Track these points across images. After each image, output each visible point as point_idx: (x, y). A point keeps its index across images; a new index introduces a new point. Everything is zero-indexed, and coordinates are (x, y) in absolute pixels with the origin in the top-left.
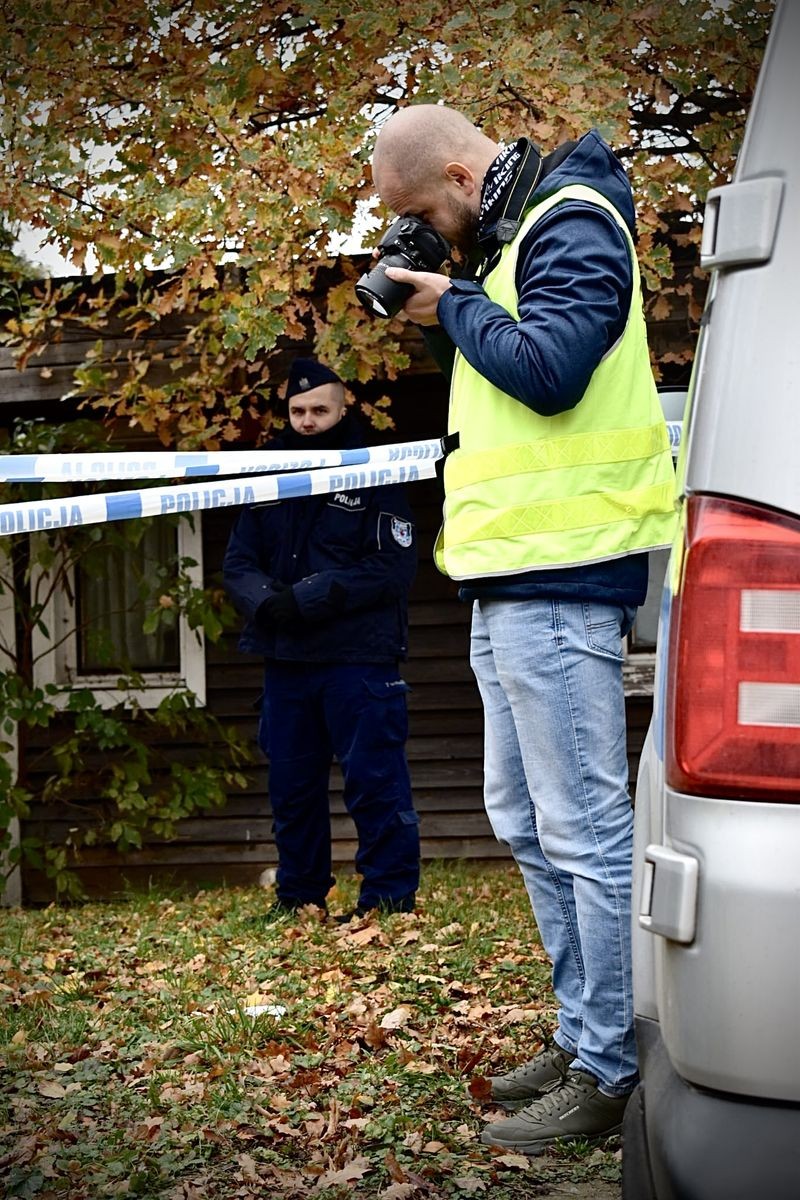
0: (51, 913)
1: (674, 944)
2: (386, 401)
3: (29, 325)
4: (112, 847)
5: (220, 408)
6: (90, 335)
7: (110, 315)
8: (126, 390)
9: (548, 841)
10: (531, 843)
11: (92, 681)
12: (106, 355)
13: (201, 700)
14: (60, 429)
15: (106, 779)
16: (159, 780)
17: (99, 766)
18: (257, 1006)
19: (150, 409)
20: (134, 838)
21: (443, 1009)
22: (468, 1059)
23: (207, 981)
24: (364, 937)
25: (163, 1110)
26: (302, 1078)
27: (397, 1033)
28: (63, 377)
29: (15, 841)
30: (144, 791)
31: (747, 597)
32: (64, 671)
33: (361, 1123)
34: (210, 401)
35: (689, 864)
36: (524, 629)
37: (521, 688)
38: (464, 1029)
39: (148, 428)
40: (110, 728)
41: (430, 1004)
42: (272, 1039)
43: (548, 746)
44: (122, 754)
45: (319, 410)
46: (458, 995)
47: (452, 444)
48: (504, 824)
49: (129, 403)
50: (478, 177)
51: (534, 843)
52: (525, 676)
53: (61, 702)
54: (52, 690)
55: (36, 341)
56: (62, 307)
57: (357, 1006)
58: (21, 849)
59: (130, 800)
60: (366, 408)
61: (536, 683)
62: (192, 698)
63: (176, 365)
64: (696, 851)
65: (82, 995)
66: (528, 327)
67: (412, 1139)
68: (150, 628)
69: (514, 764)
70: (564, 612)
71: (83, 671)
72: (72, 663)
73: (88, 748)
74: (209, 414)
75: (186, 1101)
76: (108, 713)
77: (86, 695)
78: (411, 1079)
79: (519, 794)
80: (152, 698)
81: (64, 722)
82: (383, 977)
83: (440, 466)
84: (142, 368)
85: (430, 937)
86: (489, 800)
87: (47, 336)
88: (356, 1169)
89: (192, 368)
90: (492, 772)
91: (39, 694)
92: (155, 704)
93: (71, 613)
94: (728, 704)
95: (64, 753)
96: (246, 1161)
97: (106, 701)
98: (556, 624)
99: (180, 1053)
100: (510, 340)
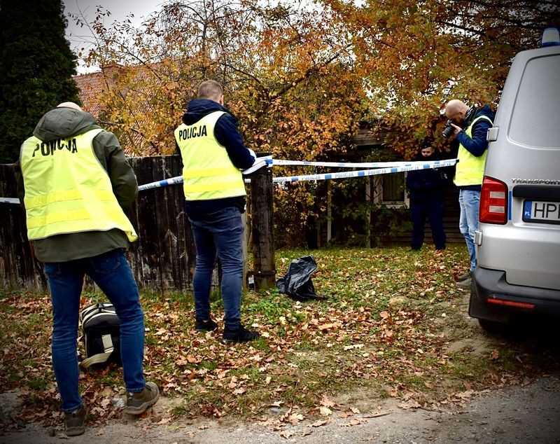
0: (377, 249)
1: (479, 246)
2: (449, 146)
3: (375, 129)
4: (389, 237)
5: (414, 147)
6: (388, 131)
7: (392, 127)
8: (395, 143)
9: (470, 234)
10: (467, 234)
11: (386, 203)
12: (390, 136)
13: (409, 207)
14: (380, 151)
15: (389, 223)
16: (399, 223)
17: (387, 220)
18: (416, 264)
19: (399, 147)
20: (394, 235)
21: (452, 267)
22: (455, 274)
23: (407, 260)
24: (439, 255)
25: (399, 279)
26: (423, 275)
27: (443, 270)
28: (382, 140)
29: (369, 235)
30: (396, 226)
31: (491, 193)
32: (380, 200)
33: (434, 282)
34: (412, 146)
35: (481, 233)
36: (469, 195)
37: (467, 206)
38: (455, 270)
39: (399, 151)
40: (389, 212)
41: (449, 266)
42: (419, 269)
43: (471, 216)
44: (391, 218)
45: (428, 152)
46: (455, 265)
47: (458, 161)
48: (463, 230)
49: (395, 146)
50: (464, 114)
51: (468, 234)
52: (468, 204)
53: (379, 207)
54: (377, 204)
55: (376, 132)
56: (382, 125)
57: (436, 265)
58: (371, 237)
59: (393, 227)
60: (445, 147)
61: (470, 205)
62: (407, 207)
63: (405, 138)
64: (482, 231)
65: (383, 262)
66: (475, 140)
67: (442, 285)
68: (398, 192)
69: (465, 220)
70: (475, 192)
71: (384, 200)
72: (382, 199)
73: (385, 216)
74: (411, 148)
75: (403, 278)
76: (389, 209)
77: (384, 205)
78: (444, 277)
79: (466, 225)
80: (398, 207)
81: (380, 211)
82: (442, 261)
83: (455, 164)
84: (398, 138)
85: (452, 255)
86: (460, 226)
87: (378, 131)
88: (432, 289)
89: (408, 139)
90: (461, 221)
91: (375, 205)
92: (399, 208)
93: (382, 188)
94: (487, 209)
95: (380, 217)
96: (413, 286)
97: (389, 207)
98: (474, 195)
99: (402, 270)
100: (471, 142)
